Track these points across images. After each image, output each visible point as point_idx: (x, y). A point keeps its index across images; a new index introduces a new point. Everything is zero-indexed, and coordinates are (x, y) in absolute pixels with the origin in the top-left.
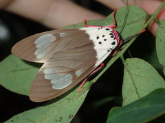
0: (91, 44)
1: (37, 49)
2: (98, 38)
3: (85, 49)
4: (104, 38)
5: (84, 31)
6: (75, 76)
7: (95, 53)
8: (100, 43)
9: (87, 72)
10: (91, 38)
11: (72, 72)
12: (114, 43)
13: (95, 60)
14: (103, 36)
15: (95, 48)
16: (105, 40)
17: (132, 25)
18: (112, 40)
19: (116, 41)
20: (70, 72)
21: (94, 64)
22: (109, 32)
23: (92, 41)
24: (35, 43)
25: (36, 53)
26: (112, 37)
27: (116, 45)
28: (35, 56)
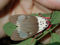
0: (38, 24)
1: (18, 20)
2: (41, 22)
3: (35, 25)
4: (43, 23)
5: (37, 18)
7: (38, 28)
8: (41, 24)
9: (34, 34)
11: (28, 33)
12: (46, 26)
13: (38, 30)
14: (43, 22)
15: (39, 26)
16: (43, 24)
17: (57, 19)
18: (46, 24)
19: (47, 25)
20: (27, 32)
21: (37, 32)
22: (46, 21)
23: (38, 23)
24: (18, 18)
25: (17, 22)
26: (46, 23)
27: (47, 26)
28: (16, 23)
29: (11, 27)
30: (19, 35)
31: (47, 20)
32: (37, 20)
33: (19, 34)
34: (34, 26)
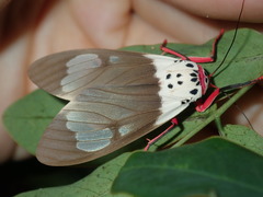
0: (156, 85)
1: (66, 75)
2: (168, 76)
3: (143, 91)
4: (180, 79)
5: (151, 61)
6: (116, 135)
7: (158, 102)
8: (170, 86)
9: (139, 131)
10: (158, 75)
11: (115, 126)
12: (194, 92)
13: (158, 113)
14: (179, 76)
15: (161, 93)
16: (180, 83)
17: (243, 63)
18: (193, 86)
19: (199, 88)
20: (110, 126)
21: (154, 121)
22: (191, 70)
23: (158, 79)
24: (68, 64)
25: (63, 82)
26: (193, 80)
27: (199, 95)
28: (60, 87)
29: (40, 114)
30: (76, 141)
31: (196, 68)
32: (153, 70)
33: (73, 133)
34: (137, 95)
